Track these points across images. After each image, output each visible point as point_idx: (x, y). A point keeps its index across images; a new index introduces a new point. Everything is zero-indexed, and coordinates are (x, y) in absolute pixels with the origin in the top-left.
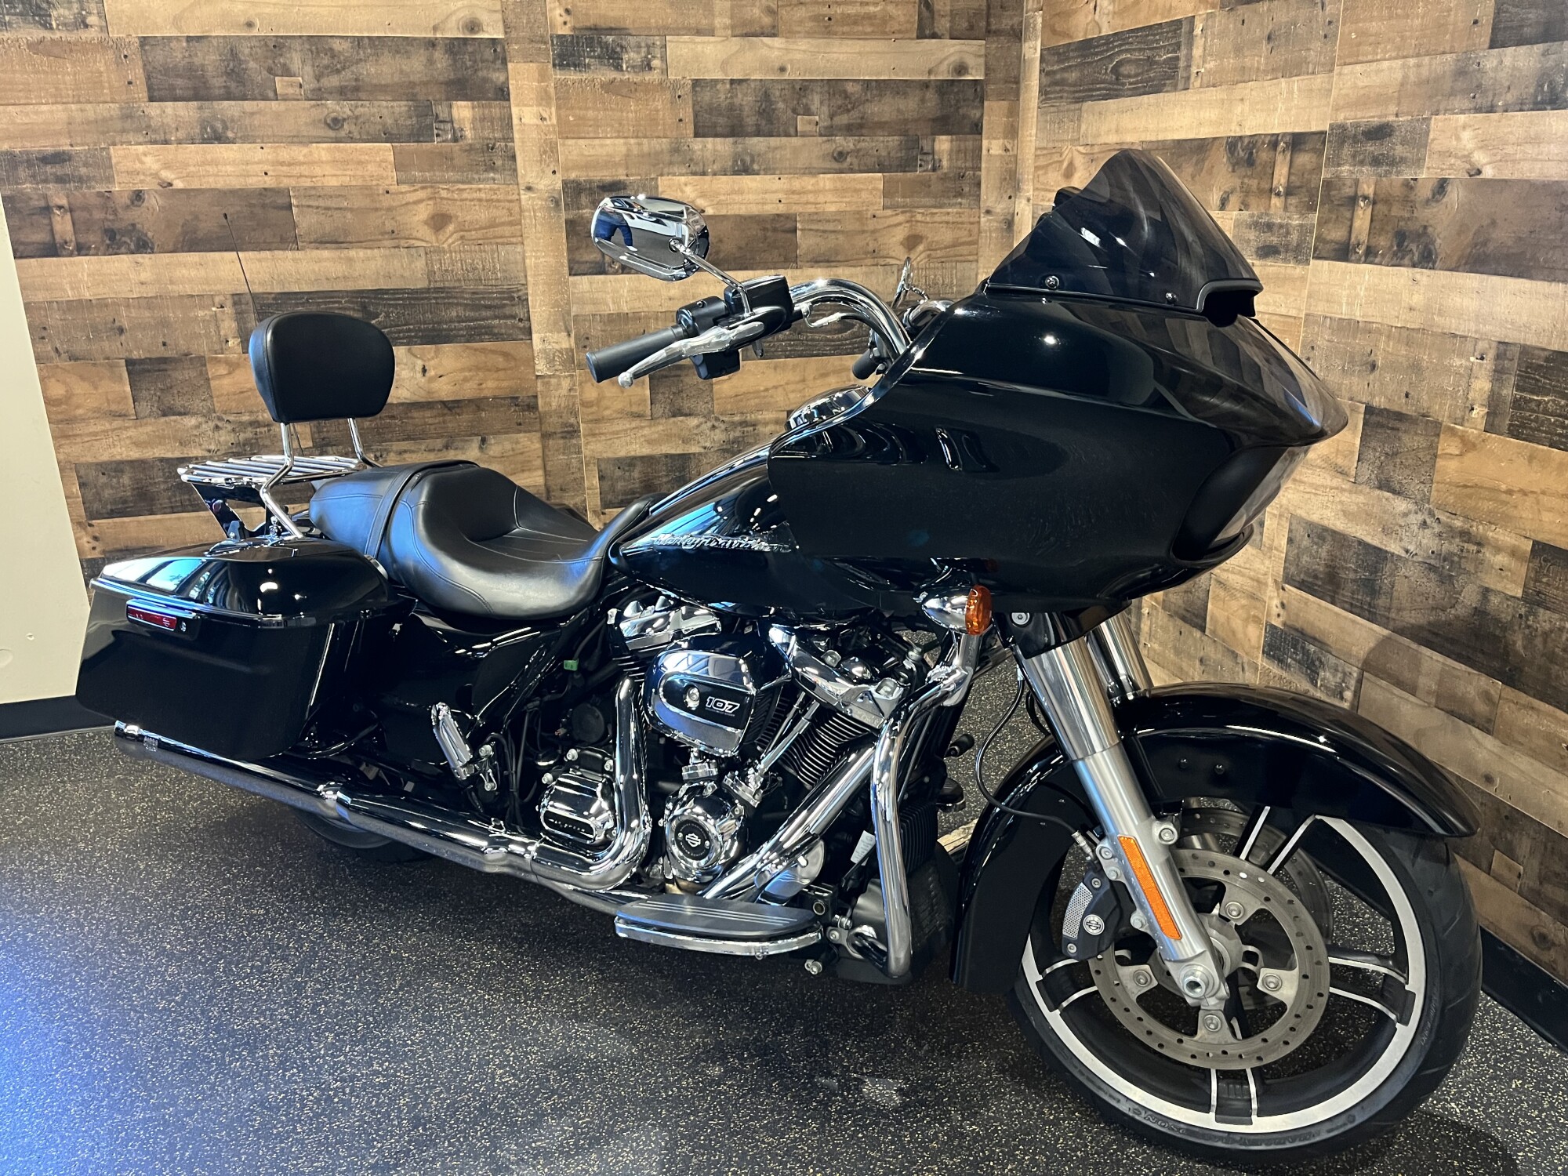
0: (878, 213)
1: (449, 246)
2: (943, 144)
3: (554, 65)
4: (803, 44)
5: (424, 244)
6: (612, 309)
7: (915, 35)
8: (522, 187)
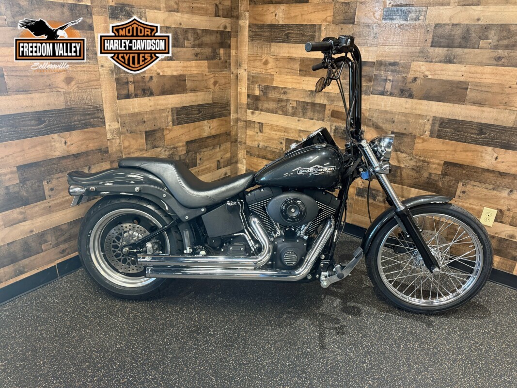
0: (207, 74)
1: (73, 90)
2: (222, 51)
3: (109, 17)
4: (186, 16)
5: (63, 90)
6: (132, 111)
7: (214, 15)
8: (100, 65)
